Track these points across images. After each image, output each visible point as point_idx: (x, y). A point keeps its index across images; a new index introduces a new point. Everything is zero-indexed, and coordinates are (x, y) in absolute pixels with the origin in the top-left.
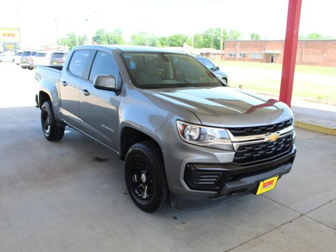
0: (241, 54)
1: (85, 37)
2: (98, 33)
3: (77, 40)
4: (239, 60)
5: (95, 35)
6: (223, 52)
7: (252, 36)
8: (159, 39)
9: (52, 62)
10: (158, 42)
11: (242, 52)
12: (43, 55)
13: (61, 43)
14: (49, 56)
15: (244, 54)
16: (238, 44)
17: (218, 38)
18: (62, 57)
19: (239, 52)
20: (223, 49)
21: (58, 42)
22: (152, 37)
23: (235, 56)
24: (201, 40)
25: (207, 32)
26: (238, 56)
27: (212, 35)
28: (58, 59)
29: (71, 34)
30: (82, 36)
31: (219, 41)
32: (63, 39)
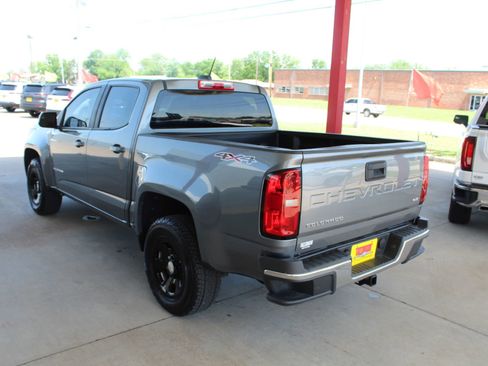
0: (297, 88)
1: (73, 61)
2: (92, 56)
3: (61, 66)
4: (296, 96)
5: (87, 59)
6: (273, 85)
7: (314, 63)
8: (182, 67)
9: (25, 98)
10: (180, 70)
11: (300, 86)
12: (11, 87)
13: (36, 69)
14: (19, 89)
15: (302, 89)
16: (294, 75)
17: (266, 66)
18: (39, 91)
19: (294, 85)
20: (273, 80)
21: (32, 67)
22: (172, 63)
23: (289, 90)
24: (243, 67)
25: (251, 56)
26: (293, 92)
27: (258, 61)
28: (32, 94)
29: (52, 56)
30: (68, 60)
31: (267, 69)
32: (39, 64)
